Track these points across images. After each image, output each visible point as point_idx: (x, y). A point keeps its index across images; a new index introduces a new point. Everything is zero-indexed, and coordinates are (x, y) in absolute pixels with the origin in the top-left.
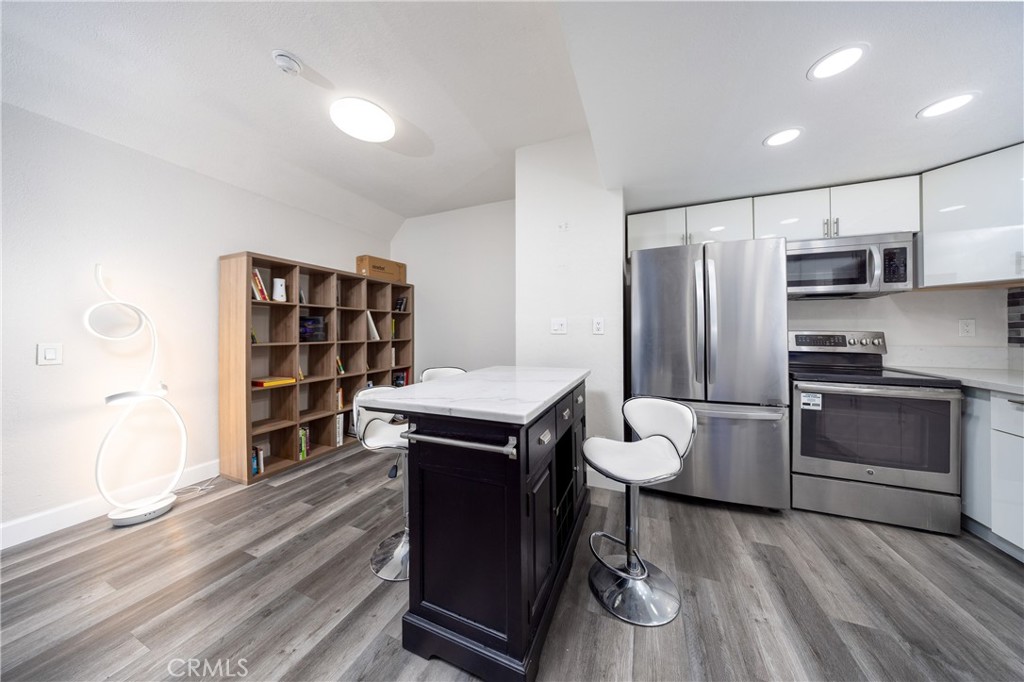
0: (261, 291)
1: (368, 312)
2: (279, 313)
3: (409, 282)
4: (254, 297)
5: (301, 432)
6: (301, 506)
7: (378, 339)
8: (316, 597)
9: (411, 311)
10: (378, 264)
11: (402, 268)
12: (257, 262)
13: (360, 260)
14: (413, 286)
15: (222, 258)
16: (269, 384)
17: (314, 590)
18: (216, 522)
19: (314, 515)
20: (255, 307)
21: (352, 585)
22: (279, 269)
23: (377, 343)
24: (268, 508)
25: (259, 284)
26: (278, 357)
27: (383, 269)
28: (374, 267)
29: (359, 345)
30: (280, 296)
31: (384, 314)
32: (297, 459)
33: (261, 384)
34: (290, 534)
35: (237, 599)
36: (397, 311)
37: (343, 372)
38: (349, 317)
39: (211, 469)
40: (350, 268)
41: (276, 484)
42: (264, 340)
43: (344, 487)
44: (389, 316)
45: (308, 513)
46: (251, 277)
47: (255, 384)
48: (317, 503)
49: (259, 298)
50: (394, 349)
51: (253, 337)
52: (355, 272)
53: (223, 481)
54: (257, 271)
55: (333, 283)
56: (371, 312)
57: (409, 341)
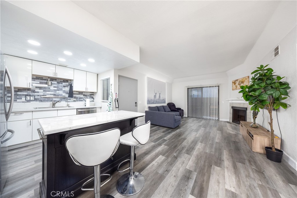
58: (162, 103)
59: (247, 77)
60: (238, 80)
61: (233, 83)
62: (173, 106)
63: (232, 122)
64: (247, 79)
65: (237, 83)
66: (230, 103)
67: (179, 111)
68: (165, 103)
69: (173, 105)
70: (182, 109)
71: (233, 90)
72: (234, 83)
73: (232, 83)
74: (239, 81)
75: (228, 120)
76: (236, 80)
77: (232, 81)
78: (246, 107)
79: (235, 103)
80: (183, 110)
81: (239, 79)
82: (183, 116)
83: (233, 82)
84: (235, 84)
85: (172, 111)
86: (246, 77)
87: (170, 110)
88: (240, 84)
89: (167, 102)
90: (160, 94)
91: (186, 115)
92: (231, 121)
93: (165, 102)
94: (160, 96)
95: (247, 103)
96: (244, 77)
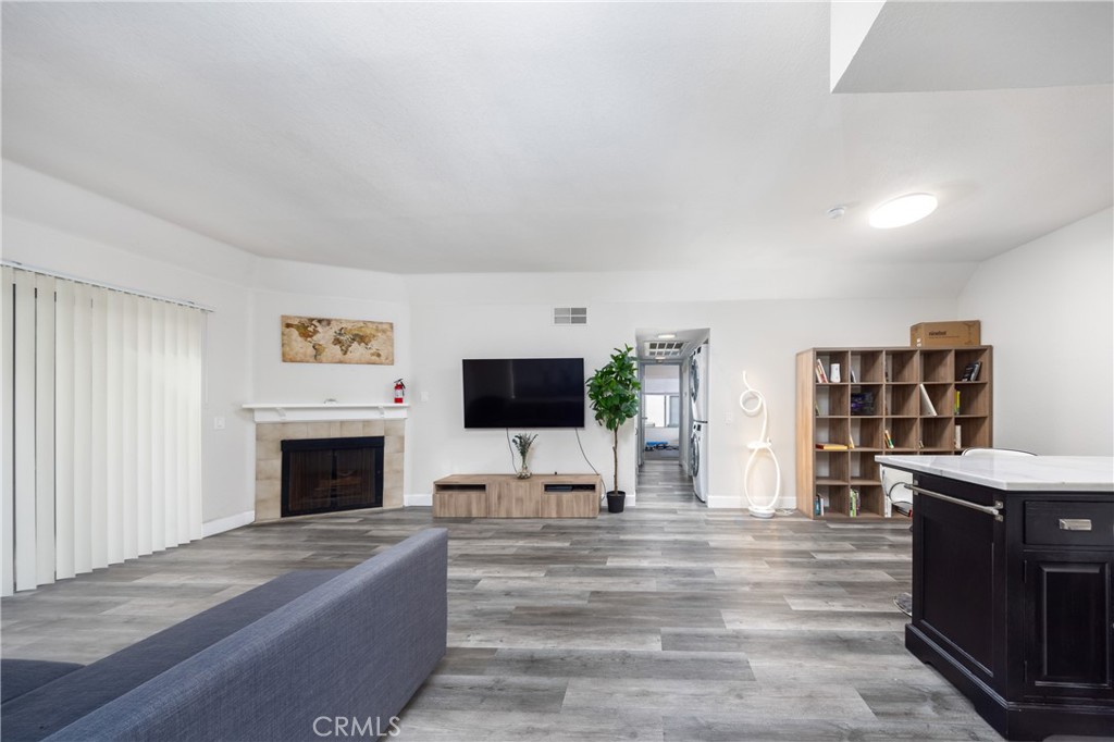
0: (822, 376)
1: (922, 386)
2: (835, 391)
3: (984, 342)
4: (817, 381)
5: (852, 493)
6: (847, 545)
7: (935, 414)
8: (851, 593)
9: (987, 380)
10: (937, 330)
11: (974, 327)
12: (820, 354)
13: (915, 329)
14: (991, 348)
15: (798, 355)
16: (829, 448)
17: (849, 589)
18: (795, 532)
19: (855, 554)
20: (819, 389)
21: (876, 601)
22: (836, 356)
23: (935, 419)
24: (825, 537)
25: (821, 370)
26: (835, 427)
27: (945, 333)
28: (931, 334)
29: (911, 421)
30: (836, 378)
31: (945, 386)
32: (849, 515)
33: (821, 447)
34: (838, 557)
35: (805, 570)
36: (965, 381)
37: (892, 446)
38: (901, 393)
39: (791, 502)
40: (903, 342)
41: (832, 526)
42: (825, 413)
43: (886, 548)
44: (952, 389)
45: (852, 551)
46: (815, 365)
47: (818, 447)
48: (861, 548)
49: (821, 381)
50: (958, 428)
51: (817, 411)
52: (909, 345)
53: (798, 513)
54: (819, 361)
55: (883, 361)
56: (925, 385)
57: (985, 418)
60: (327, 321)
61: (289, 326)
63: (283, 515)
64: (384, 332)
65: (324, 336)
66: (259, 424)
71: (286, 358)
72: (302, 328)
73: (279, 325)
74: (335, 327)
76: (320, 321)
78: (382, 435)
79: (307, 422)
81: (339, 321)
83: (296, 323)
84: (305, 335)
86: (381, 323)
88: (345, 343)
92: (273, 515)
95: (385, 421)
96: (373, 322)
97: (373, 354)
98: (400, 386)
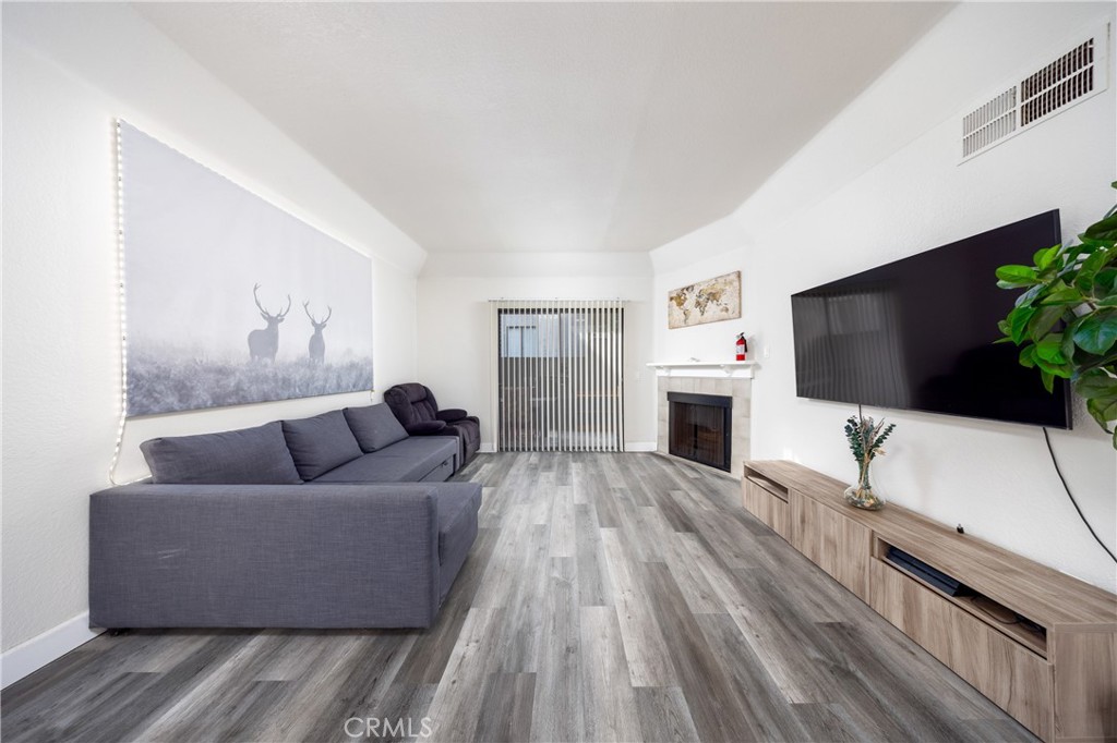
58: (339, 390)
59: (734, 277)
60: (693, 286)
61: (671, 299)
62: (422, 401)
63: (671, 452)
64: (731, 283)
65: (691, 298)
66: (659, 377)
67: (455, 433)
68: (367, 386)
69: (425, 397)
70: (469, 414)
71: (672, 327)
72: (678, 298)
73: (667, 299)
74: (696, 291)
75: (653, 447)
76: (687, 289)
77: (670, 292)
78: (730, 395)
79: (681, 378)
80: (475, 420)
81: (699, 284)
82: (479, 448)
83: (674, 295)
84: (680, 304)
85: (416, 432)
86: (729, 275)
87: (401, 431)
88: (703, 304)
89: (383, 381)
90: (319, 327)
91: (489, 444)
92: (665, 451)
93: (370, 379)
94: (316, 344)
95: (733, 380)
96: (721, 277)
97: (722, 310)
98: (742, 341)
